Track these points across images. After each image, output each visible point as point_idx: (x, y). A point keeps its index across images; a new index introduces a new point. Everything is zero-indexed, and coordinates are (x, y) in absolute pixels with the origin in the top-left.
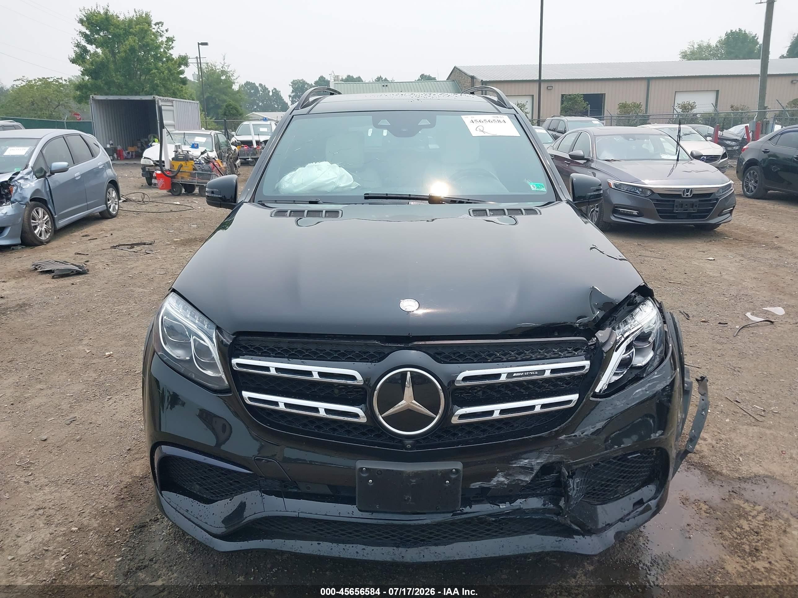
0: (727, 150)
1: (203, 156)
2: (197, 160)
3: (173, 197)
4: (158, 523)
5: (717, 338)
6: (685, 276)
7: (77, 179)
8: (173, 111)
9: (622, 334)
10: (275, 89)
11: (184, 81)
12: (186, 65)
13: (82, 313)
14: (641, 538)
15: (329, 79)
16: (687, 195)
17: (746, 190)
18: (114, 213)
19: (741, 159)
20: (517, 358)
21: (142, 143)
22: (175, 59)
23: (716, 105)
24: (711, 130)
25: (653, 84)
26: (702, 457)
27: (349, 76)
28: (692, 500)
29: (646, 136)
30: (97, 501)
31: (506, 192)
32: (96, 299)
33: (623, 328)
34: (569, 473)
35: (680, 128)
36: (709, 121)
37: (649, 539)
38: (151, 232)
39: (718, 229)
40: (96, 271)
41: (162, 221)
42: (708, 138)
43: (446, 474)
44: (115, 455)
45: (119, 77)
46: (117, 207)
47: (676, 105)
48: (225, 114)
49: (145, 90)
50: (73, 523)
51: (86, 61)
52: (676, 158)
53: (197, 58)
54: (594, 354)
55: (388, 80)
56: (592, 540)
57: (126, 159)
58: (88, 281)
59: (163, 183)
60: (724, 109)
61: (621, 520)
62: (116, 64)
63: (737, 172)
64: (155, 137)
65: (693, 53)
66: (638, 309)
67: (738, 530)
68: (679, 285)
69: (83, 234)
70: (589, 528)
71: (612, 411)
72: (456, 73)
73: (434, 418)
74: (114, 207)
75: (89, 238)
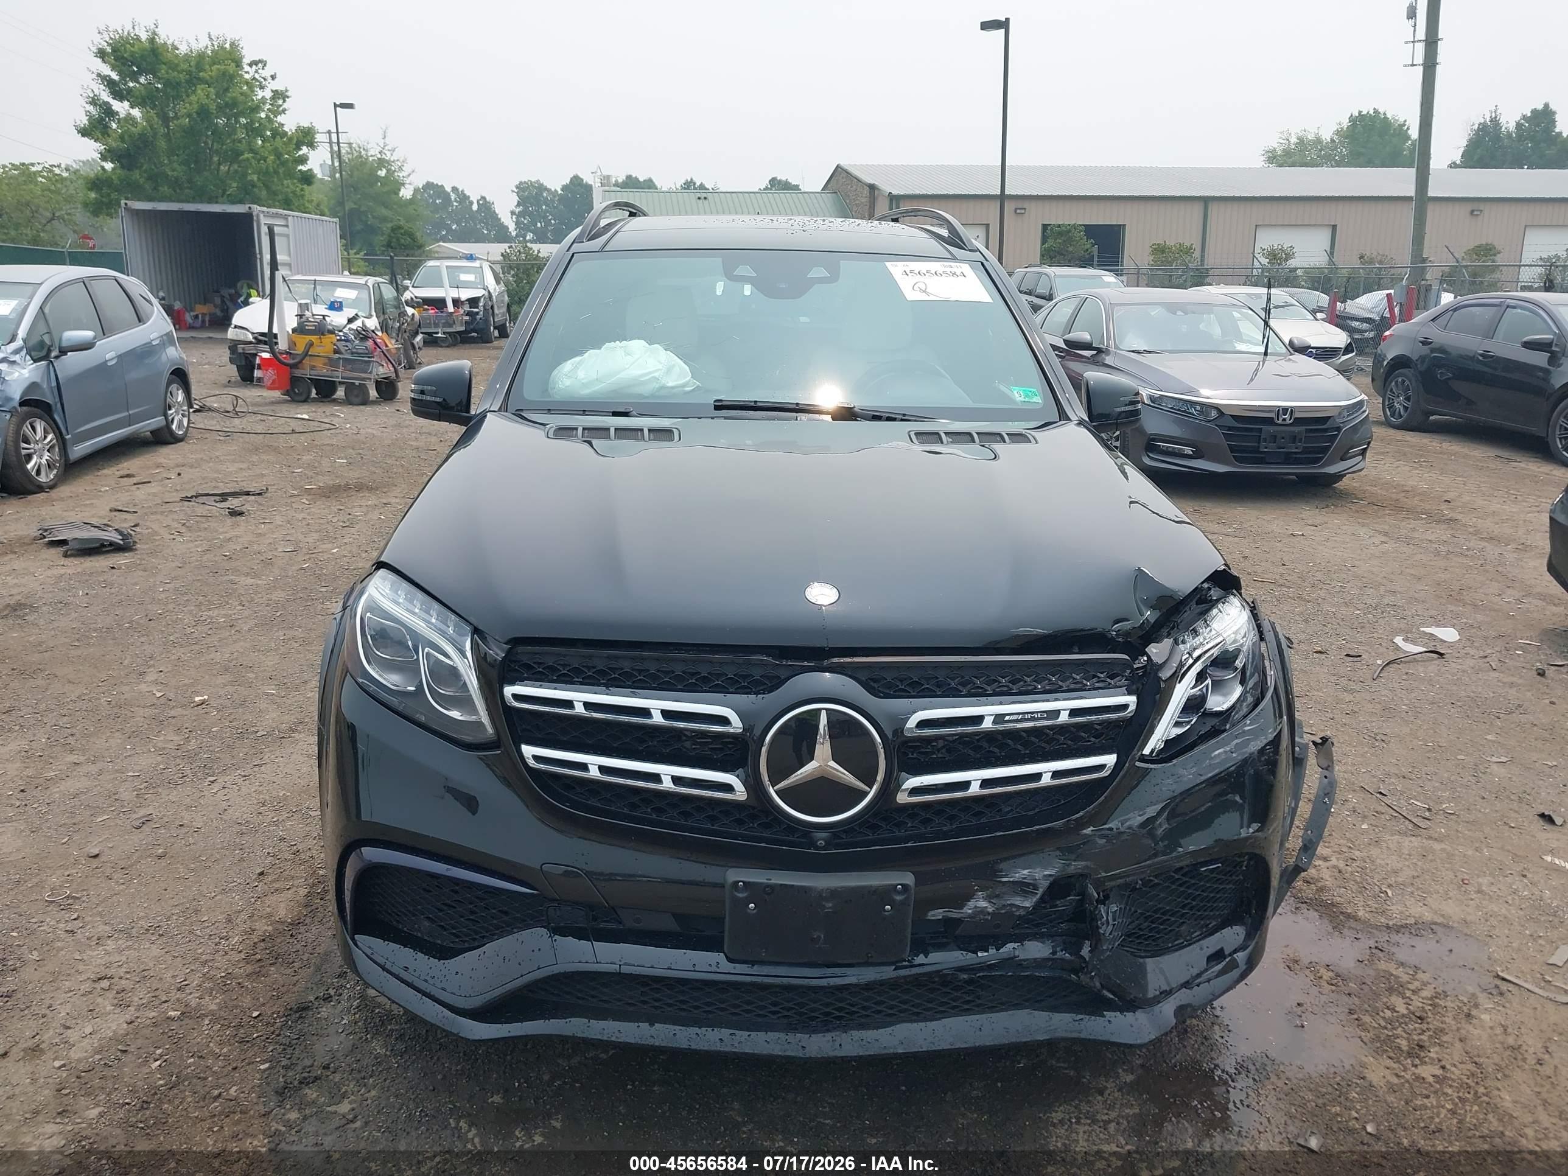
0: (1352, 338)
1: (354, 326)
2: (341, 334)
3: (294, 406)
4: (332, 1003)
5: (1344, 682)
6: (1282, 570)
7: (109, 364)
8: (287, 236)
9: (1188, 653)
10: (483, 198)
11: (308, 178)
12: (312, 145)
13: (138, 623)
14: (1216, 1027)
15: (590, 182)
16: (1284, 420)
17: (1389, 414)
18: (181, 433)
19: (1380, 355)
20: (1011, 689)
21: (223, 297)
22: (290, 133)
23: (1332, 253)
24: (1324, 299)
25: (1213, 209)
26: (1321, 889)
27: (629, 177)
28: (1305, 961)
29: (1208, 307)
30: (210, 964)
31: (967, 402)
32: (163, 596)
33: (1191, 642)
34: (1098, 894)
35: (1269, 294)
36: (1319, 282)
37: (1230, 1028)
38: (258, 472)
39: (1342, 485)
40: (157, 543)
41: (276, 450)
42: (1319, 315)
43: (885, 894)
44: (235, 884)
45: (175, 165)
46: (185, 421)
47: (1258, 250)
48: (389, 245)
49: (228, 193)
50: (169, 1004)
51: (110, 132)
52: (1263, 350)
53: (329, 132)
54: (1143, 684)
55: (707, 187)
56: (1137, 1019)
57: (191, 328)
58: (143, 562)
59: (275, 377)
60: (1348, 261)
61: (1187, 985)
62: (170, 140)
63: (1373, 380)
64: (250, 287)
65: (1287, 153)
66: (1215, 611)
67: (1388, 1013)
68: (1272, 586)
69: (121, 473)
70: (1132, 997)
71: (1174, 787)
72: (840, 177)
73: (867, 793)
74: (180, 422)
75: (135, 480)
